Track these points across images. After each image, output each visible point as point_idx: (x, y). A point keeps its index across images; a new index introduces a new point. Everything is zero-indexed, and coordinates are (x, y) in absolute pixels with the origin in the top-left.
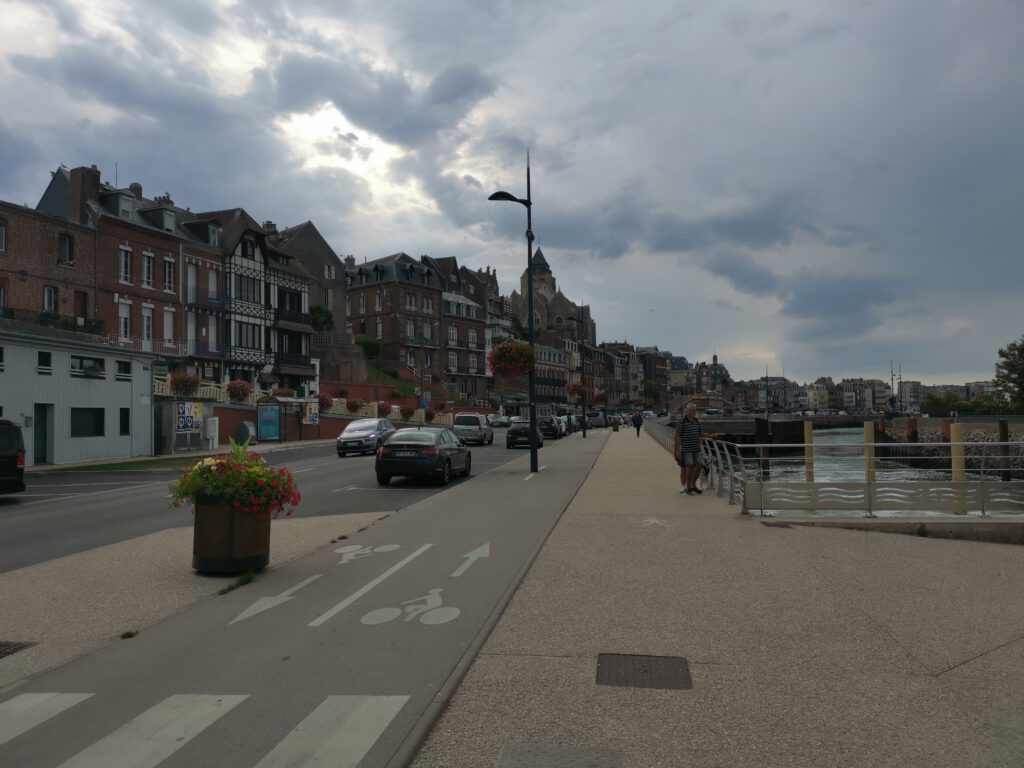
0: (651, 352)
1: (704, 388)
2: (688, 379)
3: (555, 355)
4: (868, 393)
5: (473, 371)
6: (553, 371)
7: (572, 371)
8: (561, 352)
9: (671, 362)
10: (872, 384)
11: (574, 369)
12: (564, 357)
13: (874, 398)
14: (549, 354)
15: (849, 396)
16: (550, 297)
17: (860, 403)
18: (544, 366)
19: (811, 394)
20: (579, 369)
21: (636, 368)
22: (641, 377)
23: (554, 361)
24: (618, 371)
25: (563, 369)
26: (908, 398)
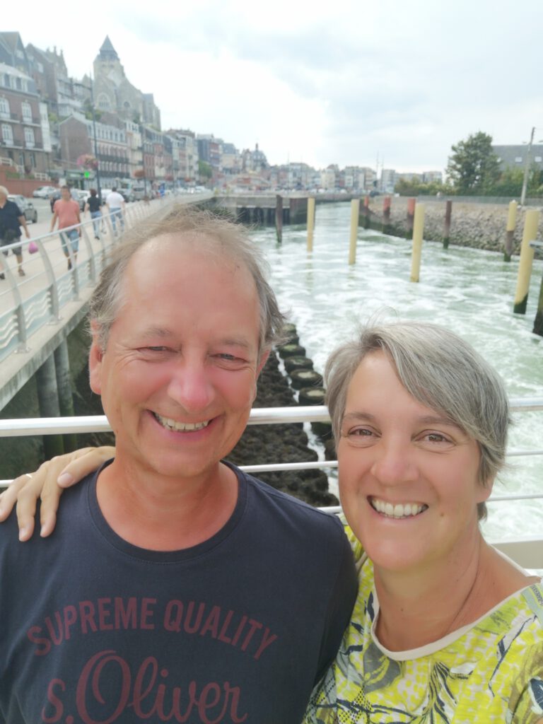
0: (207, 138)
1: (248, 169)
2: (236, 162)
3: (116, 135)
4: (361, 177)
5: (30, 145)
6: (116, 150)
7: (133, 150)
8: (122, 132)
9: (223, 147)
10: (364, 170)
11: (136, 148)
12: (126, 138)
13: (365, 181)
14: (111, 134)
15: (349, 180)
16: (118, 82)
17: (356, 184)
18: (106, 145)
19: (323, 176)
20: (141, 149)
21: (192, 150)
22: (196, 158)
23: (116, 140)
24: (176, 152)
25: (125, 148)
26: (387, 182)
